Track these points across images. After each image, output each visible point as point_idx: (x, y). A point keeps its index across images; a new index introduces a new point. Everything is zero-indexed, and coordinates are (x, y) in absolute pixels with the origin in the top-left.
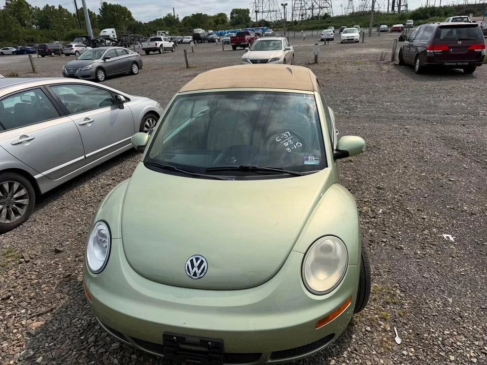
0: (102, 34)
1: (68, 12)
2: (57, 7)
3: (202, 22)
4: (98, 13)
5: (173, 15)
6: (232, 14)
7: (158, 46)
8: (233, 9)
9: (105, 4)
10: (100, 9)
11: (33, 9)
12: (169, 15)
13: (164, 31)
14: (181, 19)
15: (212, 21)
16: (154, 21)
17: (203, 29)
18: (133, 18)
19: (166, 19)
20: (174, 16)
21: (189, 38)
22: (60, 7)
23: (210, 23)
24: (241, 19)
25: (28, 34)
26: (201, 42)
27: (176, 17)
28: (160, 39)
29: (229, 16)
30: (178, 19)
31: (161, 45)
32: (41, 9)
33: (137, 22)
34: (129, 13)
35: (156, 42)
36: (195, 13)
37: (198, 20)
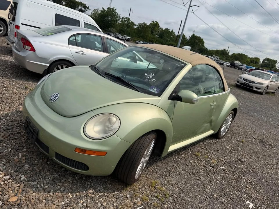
1: (174, 34)
2: (171, 31)
3: (242, 59)
4: (188, 38)
5: (227, 50)
6: (264, 60)
8: (267, 58)
9: (194, 35)
10: (190, 37)
11: (160, 28)
12: (224, 49)
13: (217, 56)
15: (249, 60)
16: (215, 50)
17: (241, 62)
18: (204, 45)
19: (222, 51)
20: (227, 51)
21: (228, 64)
22: (172, 31)
23: (247, 61)
24: (269, 65)
25: (152, 38)
26: (234, 68)
27: (228, 52)
29: (261, 61)
30: (229, 53)
32: (163, 29)
33: (205, 48)
34: (204, 43)
36: (241, 53)
37: (241, 57)
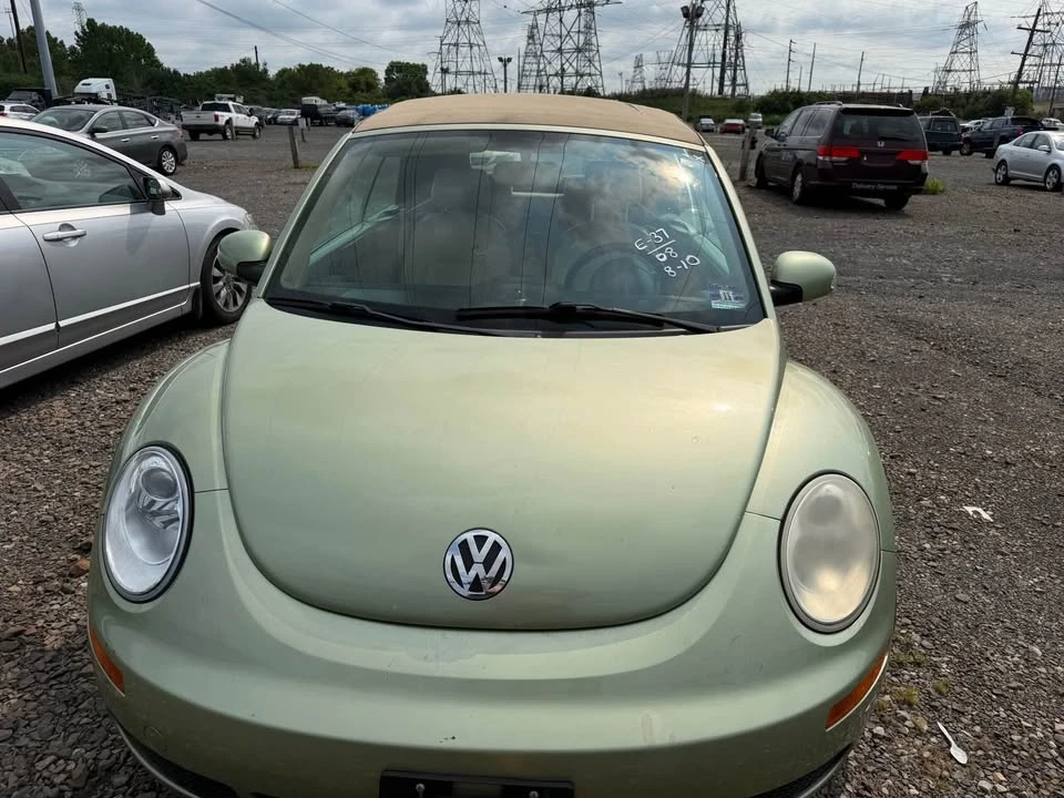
0: (80, 88)
3: (321, 85)
5: (253, 61)
6: (389, 71)
7: (222, 122)
8: (392, 62)
9: (91, 22)
10: (76, 33)
12: (244, 61)
13: (232, 96)
14: (272, 73)
15: (343, 83)
16: (207, 72)
17: (323, 98)
18: (157, 61)
19: (236, 69)
20: (257, 64)
21: (292, 114)
23: (340, 88)
24: (409, 84)
26: (321, 125)
27: (261, 67)
28: (226, 108)
29: (382, 76)
30: (266, 71)
31: (229, 122)
33: (169, 70)
34: (150, 50)
35: (217, 113)
36: (307, 64)
37: (311, 78)
